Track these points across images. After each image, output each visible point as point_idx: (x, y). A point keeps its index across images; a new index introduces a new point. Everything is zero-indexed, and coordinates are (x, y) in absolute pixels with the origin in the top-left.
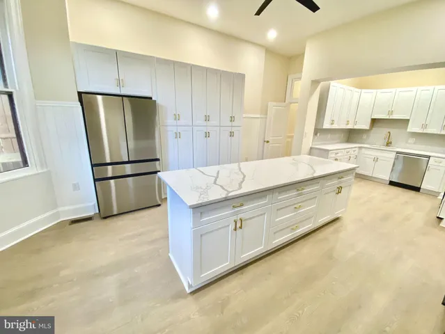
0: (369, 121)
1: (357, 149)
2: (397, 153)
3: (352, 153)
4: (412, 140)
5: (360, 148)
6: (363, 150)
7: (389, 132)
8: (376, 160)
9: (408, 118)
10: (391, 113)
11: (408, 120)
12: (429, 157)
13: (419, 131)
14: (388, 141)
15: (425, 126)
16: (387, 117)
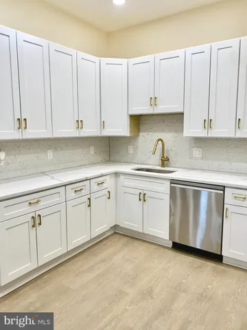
2: (173, 181)
4: (197, 153)
5: (117, 174)
6: (122, 177)
7: (162, 141)
8: (143, 198)
9: (181, 111)
10: (154, 101)
11: (182, 114)
12: (223, 188)
13: (202, 133)
14: (163, 157)
15: (208, 123)
16: (151, 112)
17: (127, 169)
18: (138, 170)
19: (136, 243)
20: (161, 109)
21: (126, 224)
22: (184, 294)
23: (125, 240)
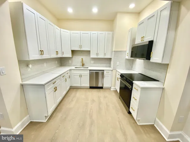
0: (71, 52)
1: (69, 72)
2: (90, 70)
3: (67, 75)
4: (92, 62)
7: (82, 59)
8: (81, 76)
9: (90, 50)
10: (81, 46)
11: (90, 51)
12: (103, 70)
13: (96, 57)
14: (83, 63)
15: (97, 54)
16: (80, 49)
17: (73, 68)
18: (75, 68)
19: (79, 90)
20: (83, 49)
21: (75, 85)
22: (101, 98)
23: (75, 90)
